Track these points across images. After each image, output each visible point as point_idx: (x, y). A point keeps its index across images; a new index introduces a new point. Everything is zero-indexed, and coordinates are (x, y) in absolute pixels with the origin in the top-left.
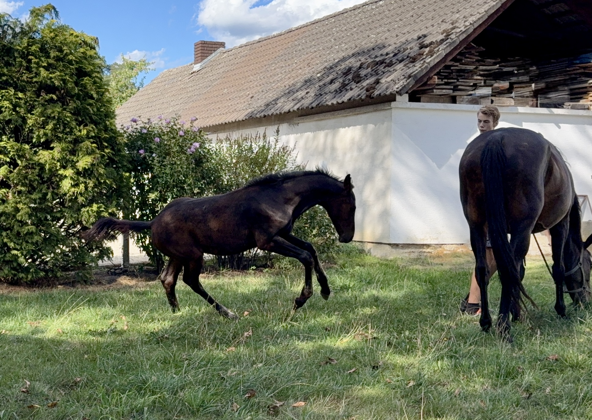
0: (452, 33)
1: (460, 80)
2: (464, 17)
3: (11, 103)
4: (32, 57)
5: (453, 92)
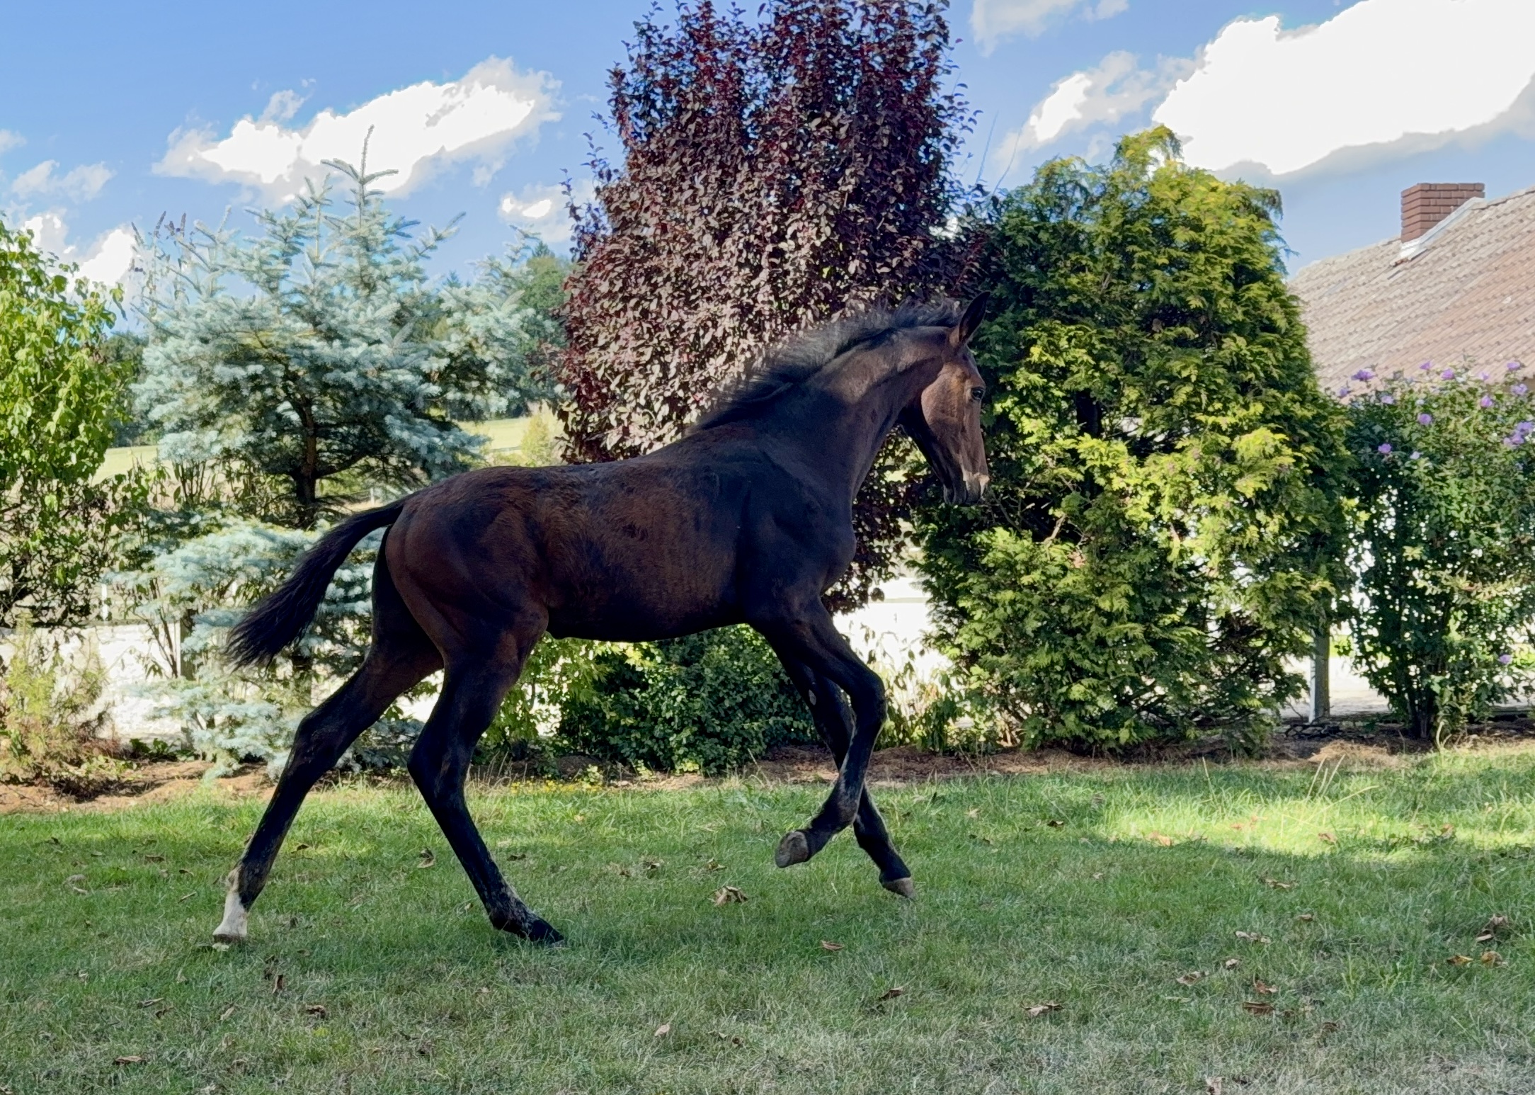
3: (1090, 353)
4: (1135, 248)
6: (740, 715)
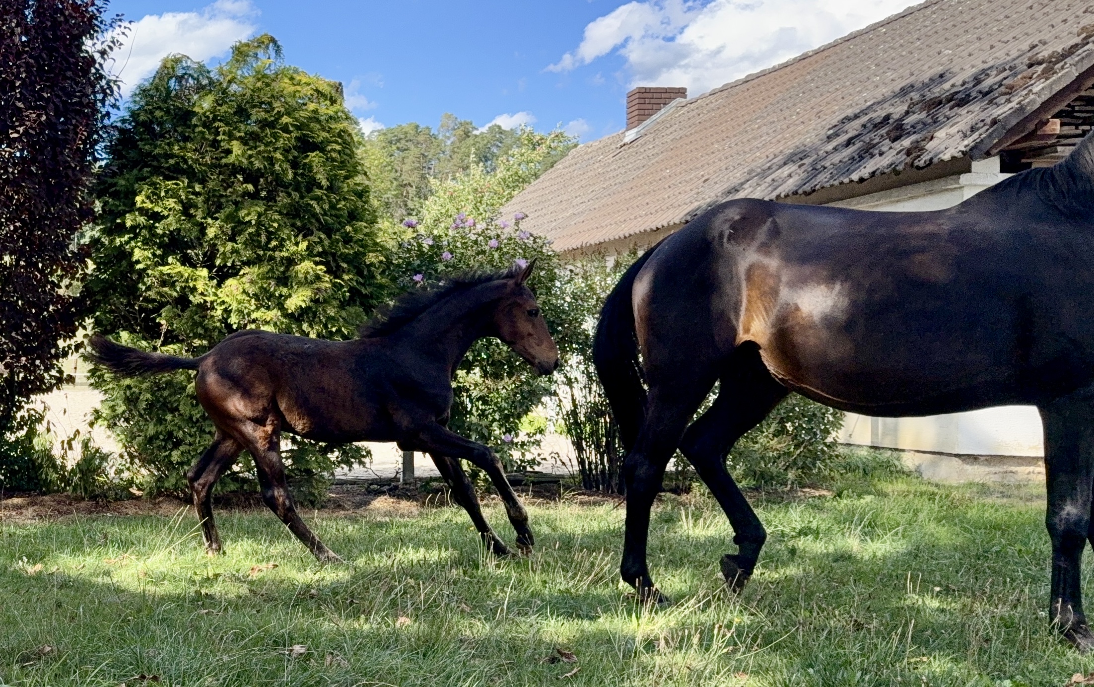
3: (181, 202)
4: (221, 124)
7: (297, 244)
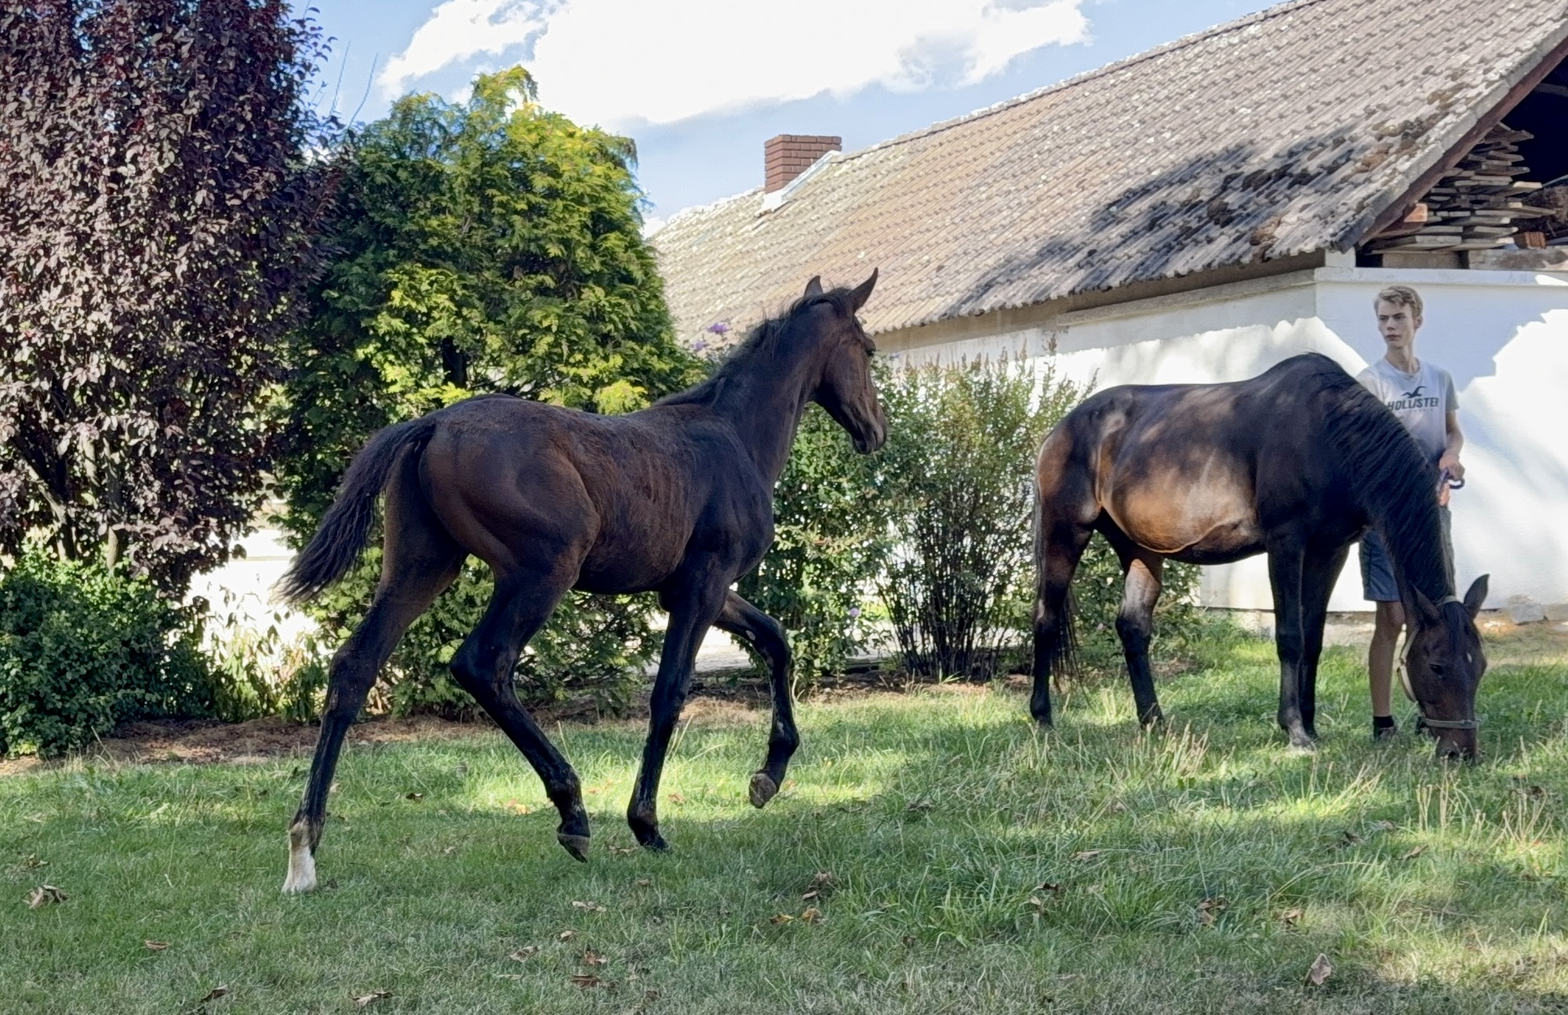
0: (1458, 100)
1: (1478, 213)
2: (1482, 61)
3: (451, 299)
4: (494, 192)
5: (1463, 241)
6: (84, 688)
7: (606, 358)
